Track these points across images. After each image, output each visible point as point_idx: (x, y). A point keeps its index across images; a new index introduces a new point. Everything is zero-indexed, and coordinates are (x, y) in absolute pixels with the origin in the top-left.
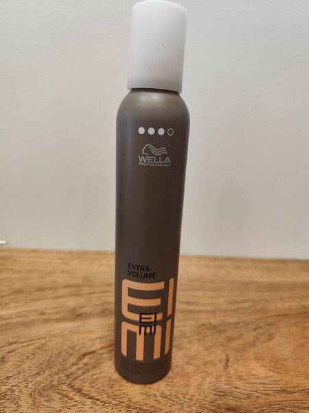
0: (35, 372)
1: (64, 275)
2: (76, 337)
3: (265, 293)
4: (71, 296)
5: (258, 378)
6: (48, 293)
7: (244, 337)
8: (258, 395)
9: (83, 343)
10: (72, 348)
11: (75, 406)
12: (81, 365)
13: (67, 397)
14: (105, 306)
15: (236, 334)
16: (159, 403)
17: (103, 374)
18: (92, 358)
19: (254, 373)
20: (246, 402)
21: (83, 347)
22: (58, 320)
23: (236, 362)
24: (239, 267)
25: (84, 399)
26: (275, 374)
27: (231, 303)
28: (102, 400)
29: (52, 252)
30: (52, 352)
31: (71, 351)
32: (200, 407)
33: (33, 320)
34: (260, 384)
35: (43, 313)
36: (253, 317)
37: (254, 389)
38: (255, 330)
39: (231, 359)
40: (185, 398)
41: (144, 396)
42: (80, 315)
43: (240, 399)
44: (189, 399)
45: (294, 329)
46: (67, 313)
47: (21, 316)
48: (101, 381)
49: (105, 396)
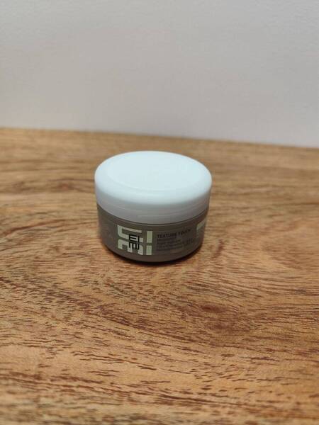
5: (264, 273)
7: (253, 223)
8: (259, 293)
9: (18, 217)
15: (241, 220)
17: (29, 253)
18: (21, 234)
19: (258, 265)
20: (237, 302)
21: (15, 222)
23: (233, 251)
26: (291, 269)
27: (243, 187)
32: (162, 302)
34: (266, 280)
36: (271, 203)
37: (256, 286)
38: (271, 216)
41: (79, 283)
42: (28, 189)
43: (228, 296)
44: (147, 291)
49: (21, 278)
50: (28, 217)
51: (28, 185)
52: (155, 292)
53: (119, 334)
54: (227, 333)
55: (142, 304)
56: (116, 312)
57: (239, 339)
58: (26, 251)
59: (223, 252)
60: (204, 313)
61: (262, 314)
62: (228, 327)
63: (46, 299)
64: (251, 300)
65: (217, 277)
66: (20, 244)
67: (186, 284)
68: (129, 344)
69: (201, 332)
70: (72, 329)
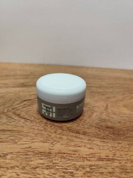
50: (30, 96)
51: (26, 84)
52: (86, 122)
53: (77, 137)
54: (117, 136)
55: (83, 126)
56: (73, 129)
57: (122, 138)
58: (32, 108)
59: (108, 108)
60: (107, 129)
61: (128, 129)
62: (117, 133)
63: (45, 125)
64: (123, 124)
65: (109, 117)
66: (29, 106)
67: (97, 119)
68: (81, 140)
69: (107, 135)
70: (58, 136)
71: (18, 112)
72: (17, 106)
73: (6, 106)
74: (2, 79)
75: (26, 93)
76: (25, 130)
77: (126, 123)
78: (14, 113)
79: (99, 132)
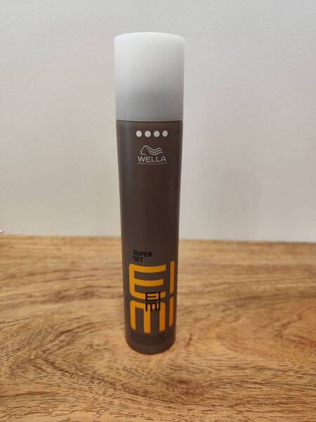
0: (16, 348)
1: (55, 261)
2: (56, 317)
3: (242, 277)
4: (57, 280)
6: (39, 278)
10: (52, 327)
11: (46, 376)
12: (57, 342)
13: (41, 369)
14: (87, 290)
16: (121, 375)
22: (43, 303)
24: (223, 251)
25: (54, 371)
28: (71, 372)
29: (47, 238)
30: (34, 330)
31: (50, 330)
33: (21, 303)
35: (30, 296)
39: (195, 338)
40: (143, 371)
45: (262, 310)
46: (52, 296)
47: (11, 299)
48: (72, 355)
71: (51, 358)
72: (49, 346)
73: (33, 346)
74: (23, 284)
75: (63, 317)
76: (63, 391)
77: (211, 372)
78: (46, 361)
79: (167, 391)
